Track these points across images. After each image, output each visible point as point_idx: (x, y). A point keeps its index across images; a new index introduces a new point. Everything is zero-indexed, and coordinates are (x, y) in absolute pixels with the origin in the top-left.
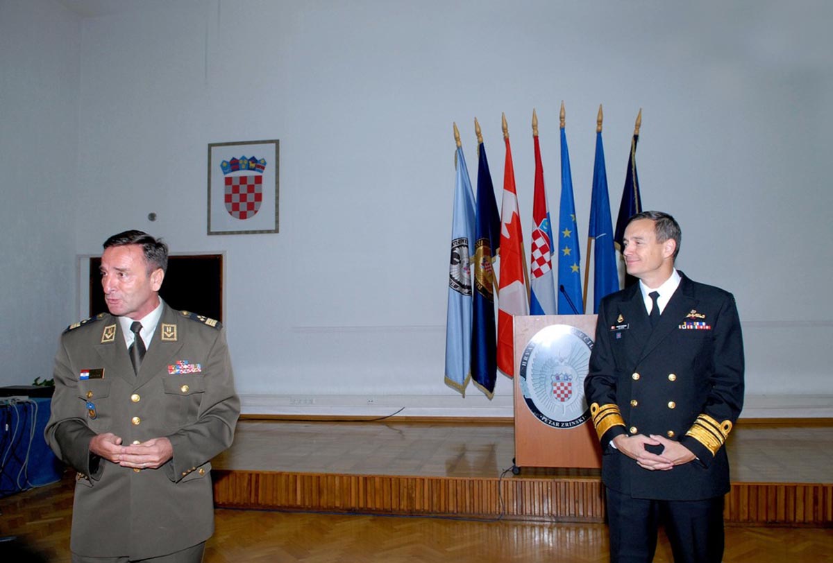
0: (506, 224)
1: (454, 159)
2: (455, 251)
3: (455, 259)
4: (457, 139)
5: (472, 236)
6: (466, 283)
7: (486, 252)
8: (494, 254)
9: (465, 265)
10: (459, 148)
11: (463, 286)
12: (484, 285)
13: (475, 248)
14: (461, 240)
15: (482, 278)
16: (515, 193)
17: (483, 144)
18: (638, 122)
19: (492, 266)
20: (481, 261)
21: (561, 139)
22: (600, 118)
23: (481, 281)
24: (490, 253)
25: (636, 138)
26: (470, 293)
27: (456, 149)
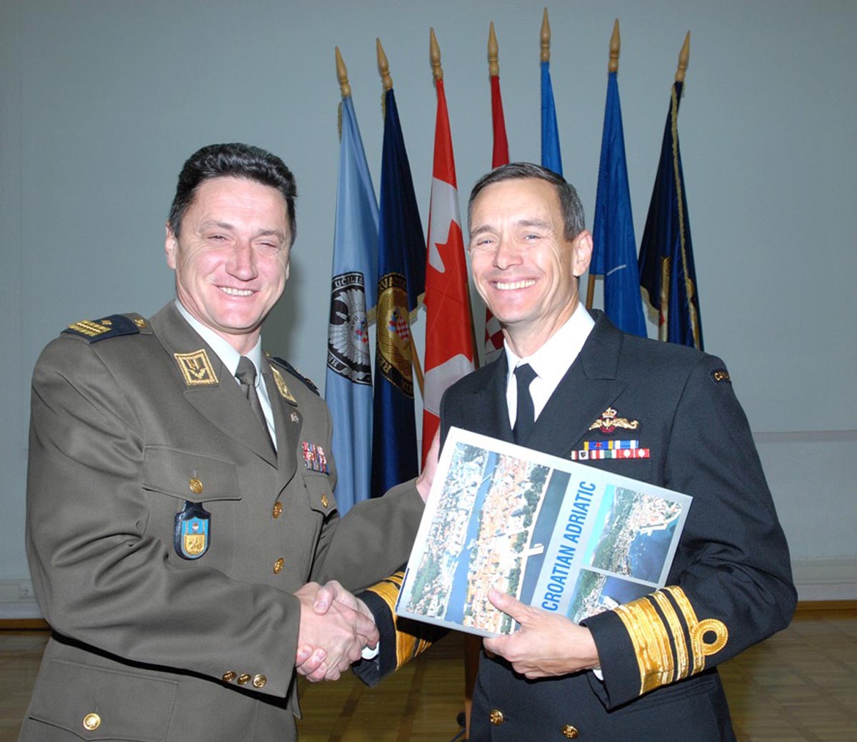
0: (438, 245)
1: (336, 118)
2: (337, 299)
3: (338, 314)
4: (342, 81)
5: (371, 269)
6: (359, 360)
7: (398, 300)
8: (414, 305)
9: (358, 325)
10: (346, 99)
11: (353, 366)
12: (395, 364)
13: (378, 291)
14: (350, 277)
15: (390, 349)
16: (455, 185)
17: (392, 91)
18: (684, 58)
19: (409, 329)
20: (389, 317)
21: (542, 85)
22: (615, 46)
23: (388, 356)
24: (407, 303)
25: (679, 87)
26: (367, 379)
27: (340, 99)
